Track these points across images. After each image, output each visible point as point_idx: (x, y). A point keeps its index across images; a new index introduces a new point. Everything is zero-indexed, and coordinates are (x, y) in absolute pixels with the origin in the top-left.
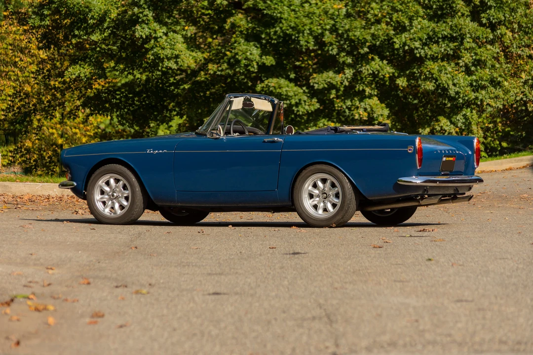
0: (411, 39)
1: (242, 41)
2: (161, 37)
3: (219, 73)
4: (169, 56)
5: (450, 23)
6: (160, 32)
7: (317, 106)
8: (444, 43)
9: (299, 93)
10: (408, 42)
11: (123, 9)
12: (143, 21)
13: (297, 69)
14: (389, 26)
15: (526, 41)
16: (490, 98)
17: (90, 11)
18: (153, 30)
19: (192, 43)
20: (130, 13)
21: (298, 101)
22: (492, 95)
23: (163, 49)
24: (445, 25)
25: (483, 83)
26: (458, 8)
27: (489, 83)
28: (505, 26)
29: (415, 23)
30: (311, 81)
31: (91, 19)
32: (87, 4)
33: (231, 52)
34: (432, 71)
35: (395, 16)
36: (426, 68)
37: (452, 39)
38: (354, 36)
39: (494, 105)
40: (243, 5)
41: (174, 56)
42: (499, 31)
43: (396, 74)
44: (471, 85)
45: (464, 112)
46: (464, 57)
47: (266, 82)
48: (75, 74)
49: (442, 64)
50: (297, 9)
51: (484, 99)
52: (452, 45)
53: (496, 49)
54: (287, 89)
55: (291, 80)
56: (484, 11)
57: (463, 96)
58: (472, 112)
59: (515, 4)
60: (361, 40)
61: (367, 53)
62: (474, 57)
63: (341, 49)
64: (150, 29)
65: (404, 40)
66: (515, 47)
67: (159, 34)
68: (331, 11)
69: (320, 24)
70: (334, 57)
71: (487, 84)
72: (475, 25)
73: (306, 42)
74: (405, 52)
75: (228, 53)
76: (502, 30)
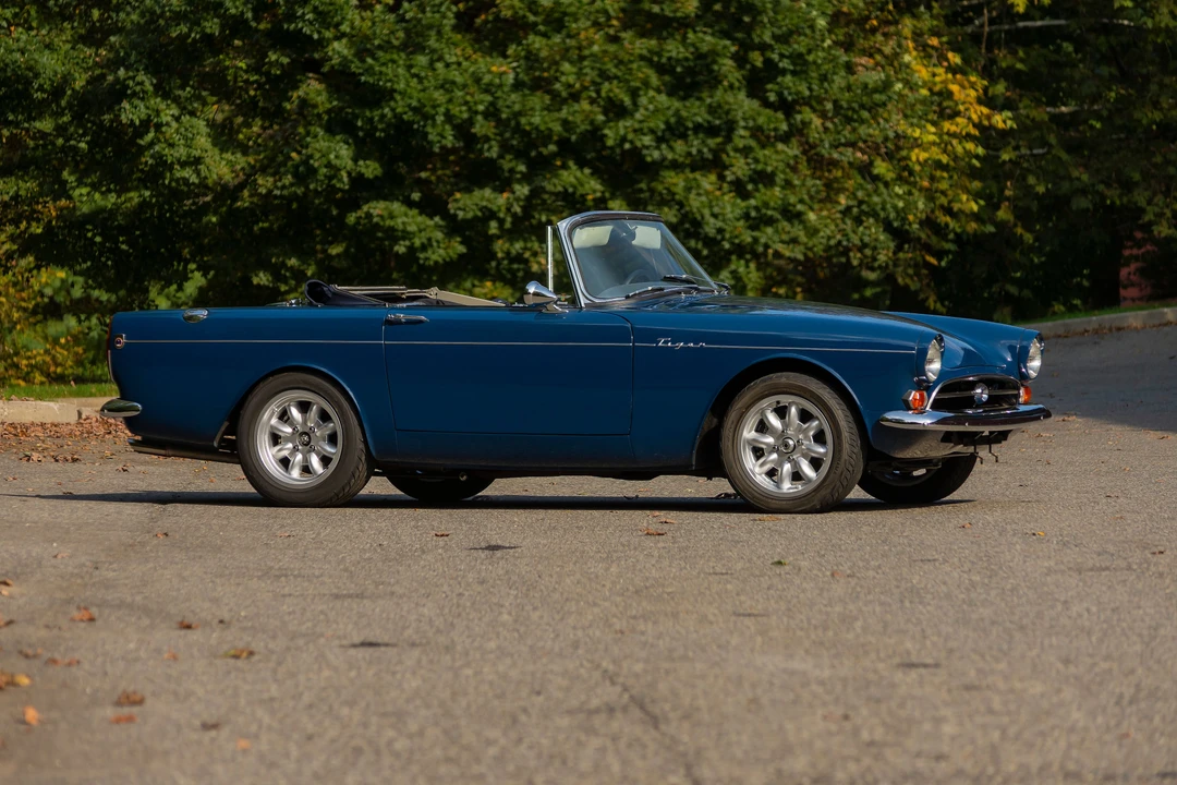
0: (635, 131)
1: (321, 133)
2: (168, 124)
3: (277, 192)
4: (183, 158)
5: (709, 101)
6: (166, 115)
7: (462, 249)
8: (697, 139)
9: (428, 226)
10: (630, 136)
11: (98, 72)
12: (135, 94)
13: (422, 184)
14: (595, 105)
15: (848, 136)
16: (783, 242)
17: (37, 75)
18: (153, 110)
19: (224, 136)
20: (110, 78)
21: (425, 241)
22: (785, 237)
23: (172, 145)
24: (697, 103)
25: (770, 213)
26: (722, 72)
27: (781, 214)
28: (812, 107)
29: (643, 100)
30: (450, 206)
31: (37, 91)
32: (32, 62)
33: (299, 153)
34: (674, 189)
35: (606, 86)
36: (662, 183)
37: (712, 131)
38: (530, 124)
39: (787, 253)
40: (323, 66)
41: (192, 159)
42: (798, 117)
43: (607, 195)
44: (747, 216)
45: (733, 267)
46: (732, 166)
47: (365, 208)
48: (8, 193)
49: (691, 176)
50: (423, 74)
51: (770, 243)
52: (713, 142)
53: (792, 150)
54: (405, 219)
55: (410, 204)
56: (772, 80)
57: (731, 238)
58: (747, 267)
59: (831, 65)
60: (542, 132)
61: (554, 155)
62: (753, 166)
63: (505, 148)
64: (147, 108)
65: (622, 132)
66: (827, 146)
67: (165, 118)
68: (487, 79)
69: (466, 103)
70: (491, 161)
71: (777, 215)
72: (755, 104)
73: (442, 136)
74: (624, 152)
75: (294, 155)
76: (807, 114)
